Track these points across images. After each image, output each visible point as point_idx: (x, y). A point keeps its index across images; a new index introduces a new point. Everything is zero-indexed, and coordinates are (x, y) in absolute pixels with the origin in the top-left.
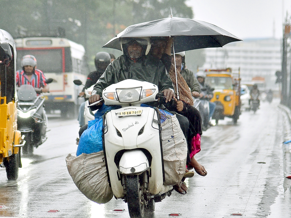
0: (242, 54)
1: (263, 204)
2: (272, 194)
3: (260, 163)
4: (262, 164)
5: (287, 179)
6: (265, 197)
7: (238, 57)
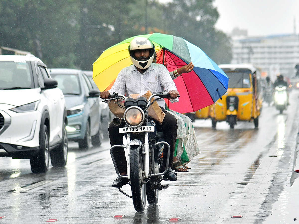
0: (266, 50)
1: (267, 202)
2: (278, 191)
3: (272, 156)
4: (273, 157)
5: (295, 173)
6: (270, 194)
7: (263, 53)
